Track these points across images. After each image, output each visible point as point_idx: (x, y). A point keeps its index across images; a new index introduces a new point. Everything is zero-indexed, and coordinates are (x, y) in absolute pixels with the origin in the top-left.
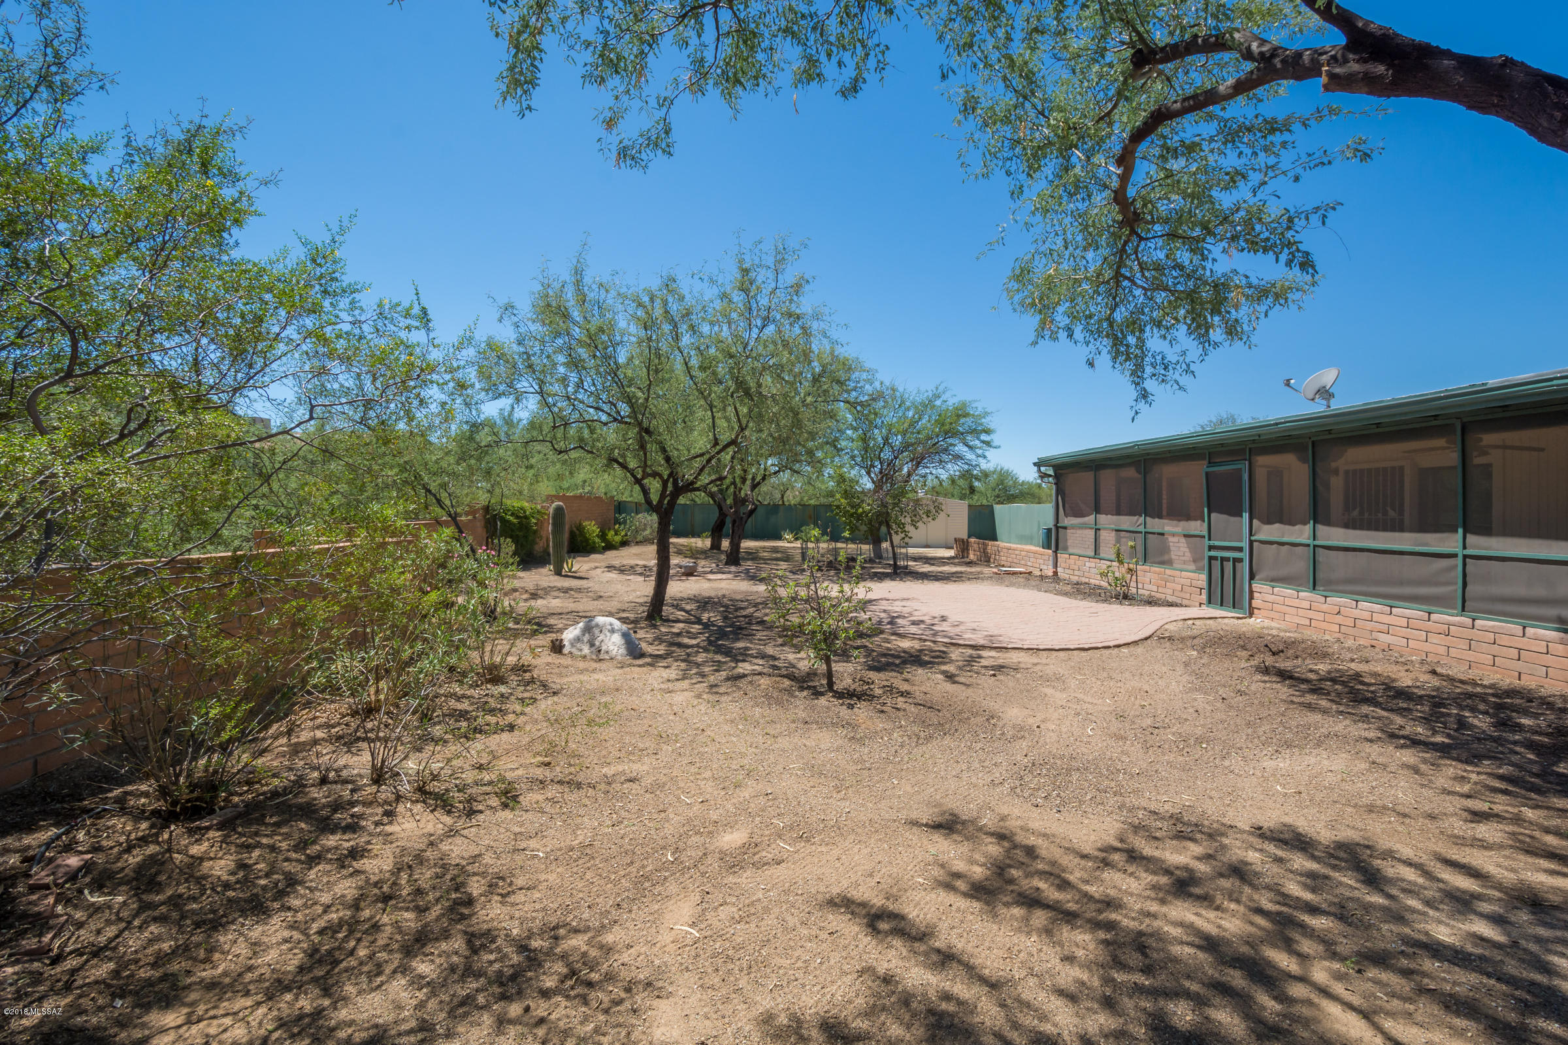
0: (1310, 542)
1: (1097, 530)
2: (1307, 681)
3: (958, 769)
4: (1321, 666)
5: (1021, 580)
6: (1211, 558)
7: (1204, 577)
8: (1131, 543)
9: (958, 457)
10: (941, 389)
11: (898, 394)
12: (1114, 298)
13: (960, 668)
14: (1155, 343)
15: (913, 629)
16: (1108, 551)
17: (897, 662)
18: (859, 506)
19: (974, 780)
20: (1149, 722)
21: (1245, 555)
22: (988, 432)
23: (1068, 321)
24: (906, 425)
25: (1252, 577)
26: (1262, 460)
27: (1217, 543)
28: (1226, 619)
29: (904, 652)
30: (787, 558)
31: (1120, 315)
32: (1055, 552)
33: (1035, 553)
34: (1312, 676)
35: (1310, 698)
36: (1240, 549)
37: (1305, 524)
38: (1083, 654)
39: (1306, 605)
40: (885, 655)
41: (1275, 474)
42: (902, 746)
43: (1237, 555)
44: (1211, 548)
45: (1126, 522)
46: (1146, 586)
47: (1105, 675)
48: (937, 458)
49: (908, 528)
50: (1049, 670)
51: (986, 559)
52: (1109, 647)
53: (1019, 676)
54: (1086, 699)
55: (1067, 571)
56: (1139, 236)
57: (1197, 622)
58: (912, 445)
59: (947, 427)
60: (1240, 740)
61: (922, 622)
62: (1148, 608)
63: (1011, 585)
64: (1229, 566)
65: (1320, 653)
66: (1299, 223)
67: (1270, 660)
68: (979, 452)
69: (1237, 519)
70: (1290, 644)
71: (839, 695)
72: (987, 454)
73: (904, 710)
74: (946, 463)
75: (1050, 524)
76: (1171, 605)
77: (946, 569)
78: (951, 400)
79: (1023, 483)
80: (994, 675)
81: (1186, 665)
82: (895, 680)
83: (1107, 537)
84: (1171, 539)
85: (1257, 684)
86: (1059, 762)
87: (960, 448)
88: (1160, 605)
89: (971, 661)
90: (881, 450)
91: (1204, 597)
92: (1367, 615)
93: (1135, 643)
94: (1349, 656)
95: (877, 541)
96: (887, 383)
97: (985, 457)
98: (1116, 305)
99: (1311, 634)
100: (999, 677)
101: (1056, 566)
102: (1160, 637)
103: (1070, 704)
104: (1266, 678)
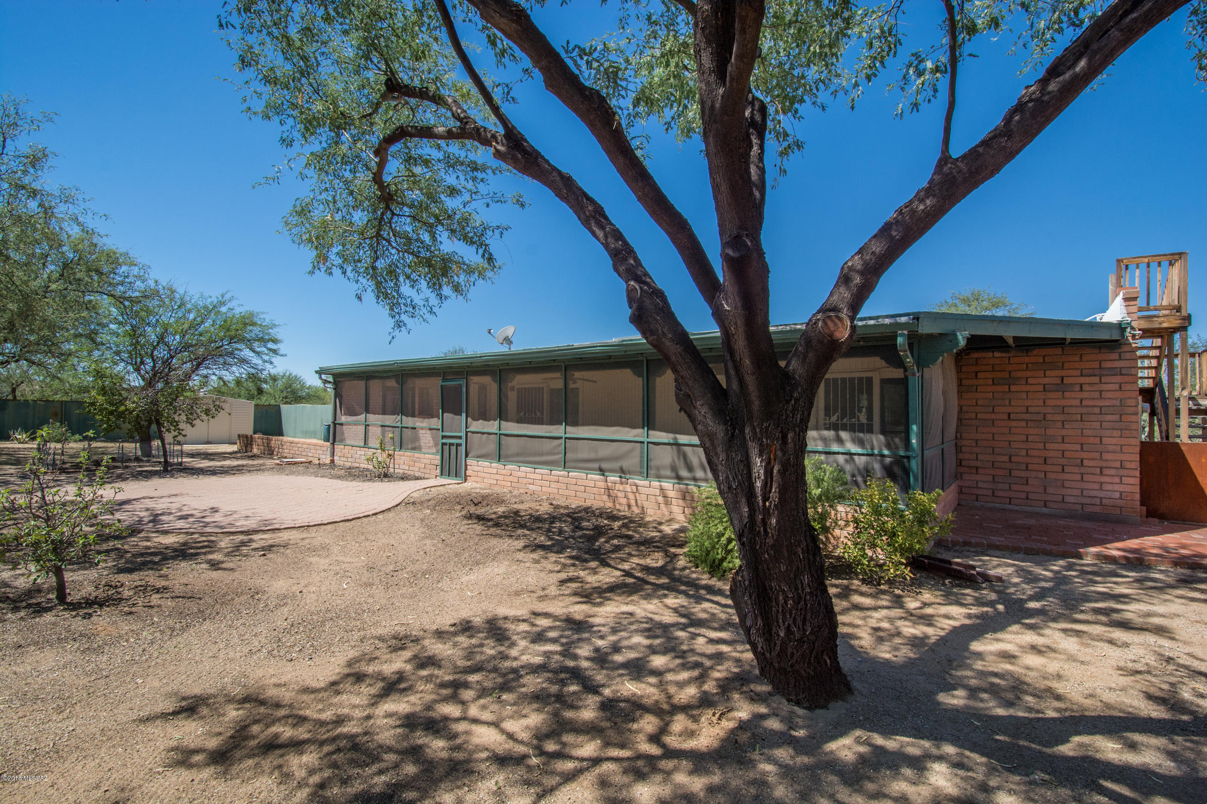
0: (497, 431)
1: (367, 426)
2: (491, 520)
3: (215, 650)
4: (499, 509)
5: (301, 468)
6: (443, 444)
7: (439, 457)
8: (391, 435)
9: (243, 361)
10: (227, 297)
11: (177, 296)
12: (376, 252)
13: (228, 554)
14: (406, 289)
15: (181, 524)
16: (374, 442)
17: (157, 559)
18: (121, 403)
19: (231, 655)
20: (391, 568)
21: (463, 441)
22: (275, 341)
23: (340, 261)
24: (186, 326)
25: (467, 456)
26: (475, 379)
27: (447, 434)
28: (451, 485)
29: (167, 548)
30: (18, 462)
31: (380, 264)
32: (333, 444)
33: (315, 445)
34: (493, 516)
35: (492, 530)
36: (460, 437)
37: (495, 420)
38: (347, 524)
39: (495, 471)
40: (142, 555)
41: (483, 388)
42: (152, 643)
43: (458, 441)
44: (443, 437)
45: (390, 420)
46: (401, 467)
47: (363, 537)
48: (221, 360)
49: (182, 426)
50: (316, 542)
51: (269, 452)
52: (368, 516)
53: (288, 551)
54: (345, 560)
55: (342, 459)
56: (392, 212)
57: (433, 489)
58: (192, 346)
59: (233, 333)
60: (450, 568)
61: (192, 515)
62: (401, 483)
63: (292, 473)
64: (454, 448)
65: (500, 501)
66: (489, 233)
67: (472, 509)
68: (266, 358)
69: (459, 417)
70: (485, 497)
71: (74, 606)
72: (273, 360)
73: (159, 606)
74: (231, 365)
75: (329, 419)
76: (417, 478)
77: (227, 463)
78: (239, 307)
79: (310, 387)
80: (264, 555)
81: (422, 520)
82: (150, 577)
83: (375, 432)
84: (421, 431)
85: (464, 525)
86: (315, 617)
87: (247, 353)
88: (410, 480)
89: (238, 547)
90: (155, 348)
91: (439, 471)
92: (523, 475)
93: (389, 509)
94: (514, 500)
95: (146, 440)
96: (164, 282)
97: (271, 363)
98: (377, 258)
99: (497, 490)
100: (269, 556)
101: (333, 455)
102: (409, 503)
103: (331, 567)
104: (470, 522)
